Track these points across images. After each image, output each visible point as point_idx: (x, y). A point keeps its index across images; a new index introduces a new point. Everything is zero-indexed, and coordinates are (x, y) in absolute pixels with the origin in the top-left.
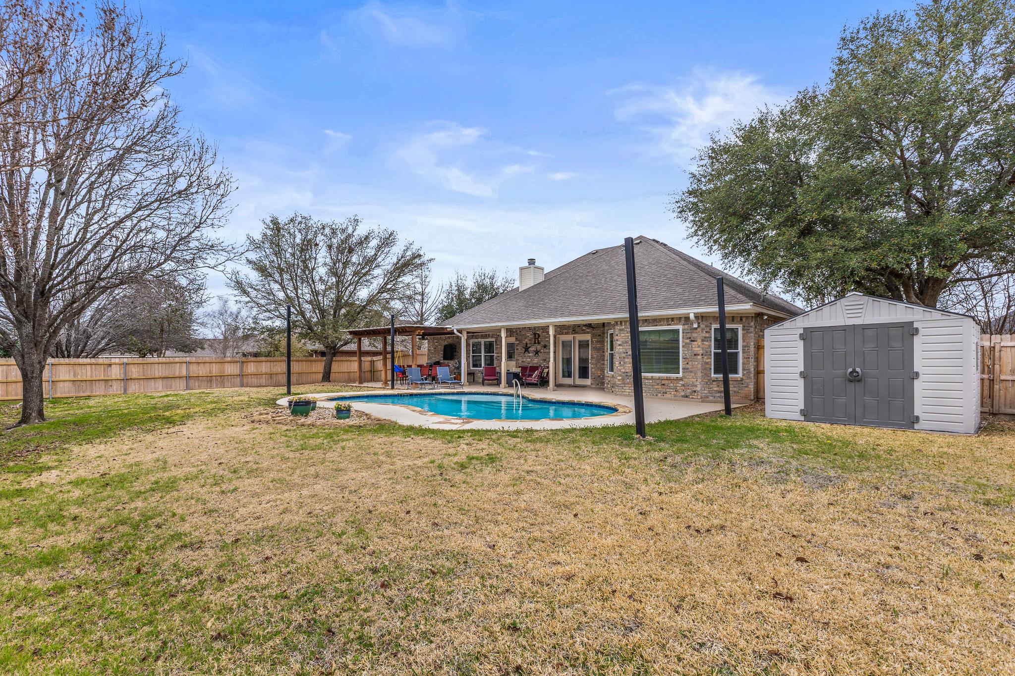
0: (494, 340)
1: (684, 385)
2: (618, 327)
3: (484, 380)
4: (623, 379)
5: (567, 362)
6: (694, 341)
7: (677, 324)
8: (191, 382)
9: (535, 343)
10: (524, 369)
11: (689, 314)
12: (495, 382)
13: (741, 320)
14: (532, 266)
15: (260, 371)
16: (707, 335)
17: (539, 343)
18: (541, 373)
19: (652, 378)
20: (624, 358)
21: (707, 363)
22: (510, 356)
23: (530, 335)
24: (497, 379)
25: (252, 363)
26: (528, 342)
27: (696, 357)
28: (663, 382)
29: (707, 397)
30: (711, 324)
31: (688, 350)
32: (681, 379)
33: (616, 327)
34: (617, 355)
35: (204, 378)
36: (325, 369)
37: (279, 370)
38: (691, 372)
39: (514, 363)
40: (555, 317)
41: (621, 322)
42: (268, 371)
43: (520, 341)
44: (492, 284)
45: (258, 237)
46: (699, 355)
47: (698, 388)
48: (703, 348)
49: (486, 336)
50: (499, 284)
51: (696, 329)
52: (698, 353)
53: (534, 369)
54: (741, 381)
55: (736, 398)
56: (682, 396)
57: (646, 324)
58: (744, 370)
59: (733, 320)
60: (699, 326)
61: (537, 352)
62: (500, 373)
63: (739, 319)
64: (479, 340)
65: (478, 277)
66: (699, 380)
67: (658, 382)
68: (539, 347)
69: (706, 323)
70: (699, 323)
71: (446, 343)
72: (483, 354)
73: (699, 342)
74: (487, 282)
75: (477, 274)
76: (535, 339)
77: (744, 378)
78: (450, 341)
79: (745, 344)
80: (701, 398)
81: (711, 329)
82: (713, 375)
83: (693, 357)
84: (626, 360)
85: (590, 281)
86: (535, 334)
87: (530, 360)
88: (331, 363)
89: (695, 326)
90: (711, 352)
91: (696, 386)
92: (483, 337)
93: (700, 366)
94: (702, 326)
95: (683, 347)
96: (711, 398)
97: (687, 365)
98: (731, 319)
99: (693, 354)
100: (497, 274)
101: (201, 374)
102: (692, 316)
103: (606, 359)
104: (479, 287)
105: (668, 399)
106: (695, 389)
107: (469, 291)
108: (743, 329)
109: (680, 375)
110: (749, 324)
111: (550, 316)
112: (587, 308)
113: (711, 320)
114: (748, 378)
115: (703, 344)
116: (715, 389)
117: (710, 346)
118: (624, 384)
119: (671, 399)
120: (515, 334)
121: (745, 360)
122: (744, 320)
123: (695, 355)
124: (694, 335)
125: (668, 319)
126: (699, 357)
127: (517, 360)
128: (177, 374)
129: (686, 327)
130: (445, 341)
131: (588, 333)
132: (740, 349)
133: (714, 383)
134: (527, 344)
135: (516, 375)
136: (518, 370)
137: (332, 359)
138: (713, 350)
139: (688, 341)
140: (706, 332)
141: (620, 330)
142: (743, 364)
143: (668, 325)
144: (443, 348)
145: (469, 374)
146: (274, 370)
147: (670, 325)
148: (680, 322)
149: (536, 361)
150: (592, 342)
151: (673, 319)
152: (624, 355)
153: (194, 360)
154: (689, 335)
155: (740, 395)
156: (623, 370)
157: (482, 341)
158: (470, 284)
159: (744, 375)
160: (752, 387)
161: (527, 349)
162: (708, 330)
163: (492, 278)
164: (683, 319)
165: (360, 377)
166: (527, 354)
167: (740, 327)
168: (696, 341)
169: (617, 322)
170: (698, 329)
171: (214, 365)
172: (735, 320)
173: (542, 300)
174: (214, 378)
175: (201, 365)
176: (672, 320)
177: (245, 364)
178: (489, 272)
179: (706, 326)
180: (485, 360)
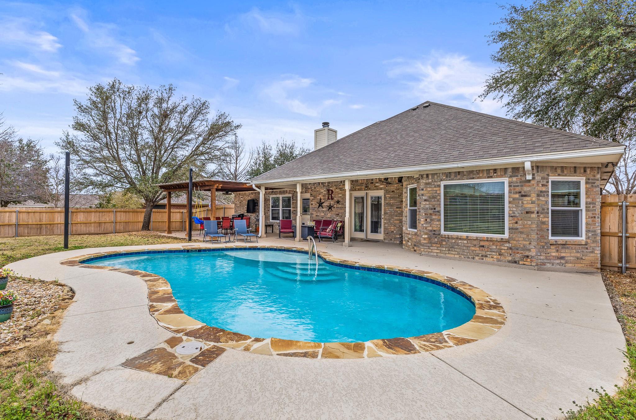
0: (290, 195)
1: (511, 248)
2: (424, 181)
3: (280, 232)
4: (429, 238)
5: (360, 217)
6: (525, 196)
7: (501, 176)
8: (21, 230)
9: (328, 199)
10: (318, 222)
11: (523, 163)
12: (291, 234)
13: (585, 171)
14: (326, 128)
15: (89, 220)
16: (544, 189)
17: (332, 199)
18: (336, 227)
19: (467, 238)
20: (431, 214)
21: (543, 223)
22: (305, 210)
23: (324, 191)
24: (293, 232)
25: (82, 213)
26: (322, 198)
27: (529, 215)
28: (482, 243)
29: (544, 264)
30: (548, 175)
31: (517, 207)
32: (507, 241)
33: (422, 181)
34: (422, 211)
35: (34, 226)
36: (145, 219)
37: (108, 219)
38: (521, 233)
39: (308, 217)
40: (353, 170)
41: (427, 175)
42: (97, 220)
43: (315, 197)
44: (291, 153)
45: (86, 103)
46: (533, 213)
47: (533, 253)
48: (538, 205)
49: (284, 192)
50: (297, 153)
51: (529, 181)
52: (532, 210)
53: (327, 223)
54: (586, 245)
55: (580, 265)
56: (509, 262)
57: (459, 177)
58: (588, 231)
59: (575, 172)
60: (533, 178)
61: (330, 207)
62: (295, 227)
63: (582, 171)
64: (278, 196)
65: (280, 148)
66: (534, 243)
67: (475, 242)
68: (332, 202)
69: (542, 175)
70: (533, 175)
71: (249, 198)
72: (281, 208)
73: (534, 197)
74: (288, 151)
75: (280, 145)
76: (329, 195)
77: (589, 241)
78: (252, 197)
79: (589, 200)
80: (537, 265)
81: (548, 182)
82: (550, 238)
83: (524, 215)
84: (434, 217)
85: (385, 138)
86: (328, 190)
87: (324, 214)
88: (150, 214)
89: (529, 177)
90: (548, 209)
91: (529, 250)
92: (281, 193)
93: (534, 226)
94: (538, 178)
95: (510, 202)
96: (549, 265)
97: (516, 225)
98: (572, 170)
99: (524, 212)
100: (296, 145)
101: (30, 223)
102: (528, 166)
103: (404, 214)
104: (281, 155)
105: (488, 263)
106: (527, 253)
107: (273, 158)
108: (587, 183)
109: (506, 236)
110: (594, 176)
111: (346, 170)
112: (387, 161)
113: (548, 171)
114: (594, 242)
115: (539, 200)
116: (554, 254)
117: (547, 202)
118: (431, 243)
119: (493, 264)
120: (310, 190)
121: (590, 220)
122: (588, 171)
123: (527, 213)
124: (526, 189)
125: (488, 171)
126: (534, 216)
127: (312, 214)
128: (6, 222)
129: (514, 179)
130: (248, 196)
131: (381, 189)
132: (583, 206)
133: (552, 247)
134: (321, 199)
135: (310, 229)
136: (313, 224)
137: (151, 210)
138: (550, 208)
139: (517, 196)
140: (543, 185)
141: (426, 184)
142: (587, 224)
143: (488, 177)
144: (247, 203)
145: (266, 226)
146: (103, 220)
147: (491, 177)
148: (505, 173)
149: (329, 216)
150: (385, 197)
151: (495, 171)
152: (431, 211)
153: (24, 210)
154: (518, 189)
155: (584, 262)
156: (430, 228)
157: (281, 196)
158: (274, 153)
159: (588, 238)
160: (598, 252)
161: (320, 204)
162: (545, 183)
163: (292, 147)
164: (510, 170)
165: (169, 227)
166: (320, 209)
167: (583, 180)
168: (529, 196)
169: (422, 176)
170: (532, 182)
171: (44, 214)
172: (578, 171)
173: (337, 156)
174: (44, 226)
175: (31, 214)
176: (493, 172)
177: (75, 214)
178: (289, 143)
179: (543, 178)
180: (283, 213)
